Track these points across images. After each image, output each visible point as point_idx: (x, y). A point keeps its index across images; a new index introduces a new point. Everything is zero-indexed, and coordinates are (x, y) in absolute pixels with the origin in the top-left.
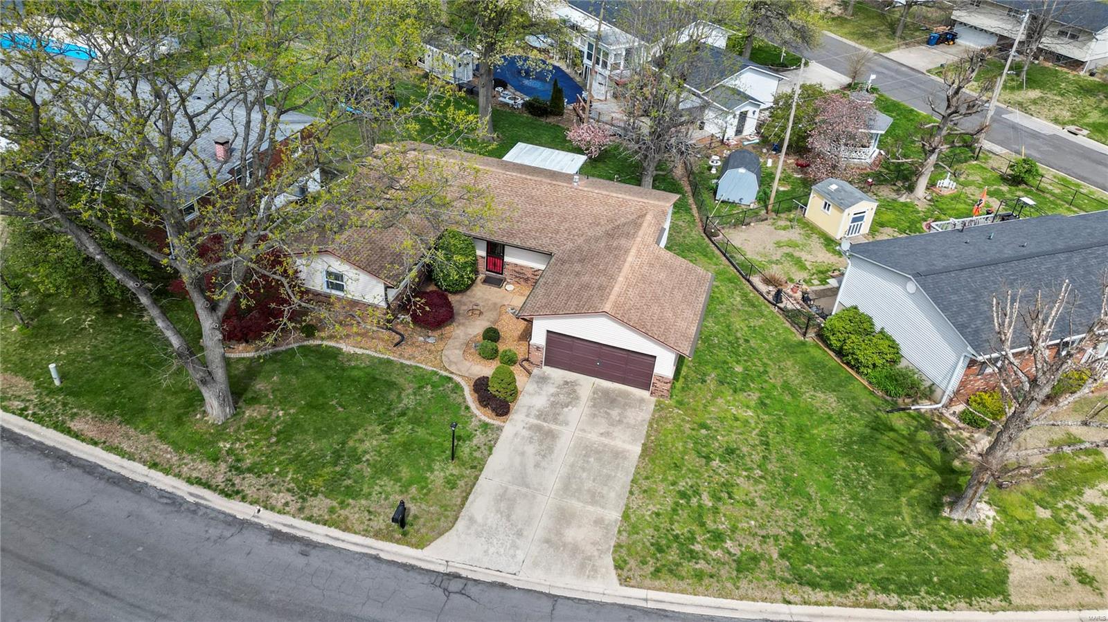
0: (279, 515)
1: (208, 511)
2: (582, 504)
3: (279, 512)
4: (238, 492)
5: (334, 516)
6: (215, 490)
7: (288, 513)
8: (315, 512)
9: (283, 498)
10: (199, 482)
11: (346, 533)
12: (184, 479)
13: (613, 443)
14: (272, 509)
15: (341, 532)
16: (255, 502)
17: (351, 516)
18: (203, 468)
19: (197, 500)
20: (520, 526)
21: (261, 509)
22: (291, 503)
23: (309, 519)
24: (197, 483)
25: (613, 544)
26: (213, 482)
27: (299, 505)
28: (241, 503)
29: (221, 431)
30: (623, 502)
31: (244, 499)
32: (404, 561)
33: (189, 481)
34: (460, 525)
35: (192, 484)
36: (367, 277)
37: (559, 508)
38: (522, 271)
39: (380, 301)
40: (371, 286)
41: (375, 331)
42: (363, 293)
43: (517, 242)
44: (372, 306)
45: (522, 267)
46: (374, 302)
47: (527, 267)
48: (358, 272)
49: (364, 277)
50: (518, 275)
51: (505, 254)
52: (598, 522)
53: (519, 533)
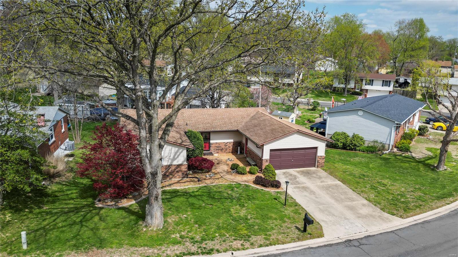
0: (245, 251)
2: (350, 203)
3: (243, 249)
4: (212, 250)
5: (271, 241)
6: (198, 254)
7: (248, 248)
8: (260, 242)
9: (237, 243)
11: (285, 245)
13: (329, 183)
14: (238, 249)
15: (282, 245)
16: (226, 251)
17: (278, 237)
20: (343, 217)
21: (233, 252)
22: (244, 243)
23: (261, 246)
25: (379, 209)
26: (193, 251)
27: (249, 243)
28: (220, 254)
29: (166, 231)
30: (361, 197)
31: (218, 251)
32: (323, 244)
34: (322, 224)
36: (177, 149)
37: (346, 206)
38: (219, 146)
39: (183, 162)
40: (178, 154)
41: (181, 180)
42: (174, 159)
43: (219, 130)
44: (179, 166)
45: (219, 143)
46: (180, 163)
47: (221, 143)
48: (171, 147)
49: (174, 149)
50: (217, 148)
51: (211, 139)
52: (364, 205)
53: (346, 219)
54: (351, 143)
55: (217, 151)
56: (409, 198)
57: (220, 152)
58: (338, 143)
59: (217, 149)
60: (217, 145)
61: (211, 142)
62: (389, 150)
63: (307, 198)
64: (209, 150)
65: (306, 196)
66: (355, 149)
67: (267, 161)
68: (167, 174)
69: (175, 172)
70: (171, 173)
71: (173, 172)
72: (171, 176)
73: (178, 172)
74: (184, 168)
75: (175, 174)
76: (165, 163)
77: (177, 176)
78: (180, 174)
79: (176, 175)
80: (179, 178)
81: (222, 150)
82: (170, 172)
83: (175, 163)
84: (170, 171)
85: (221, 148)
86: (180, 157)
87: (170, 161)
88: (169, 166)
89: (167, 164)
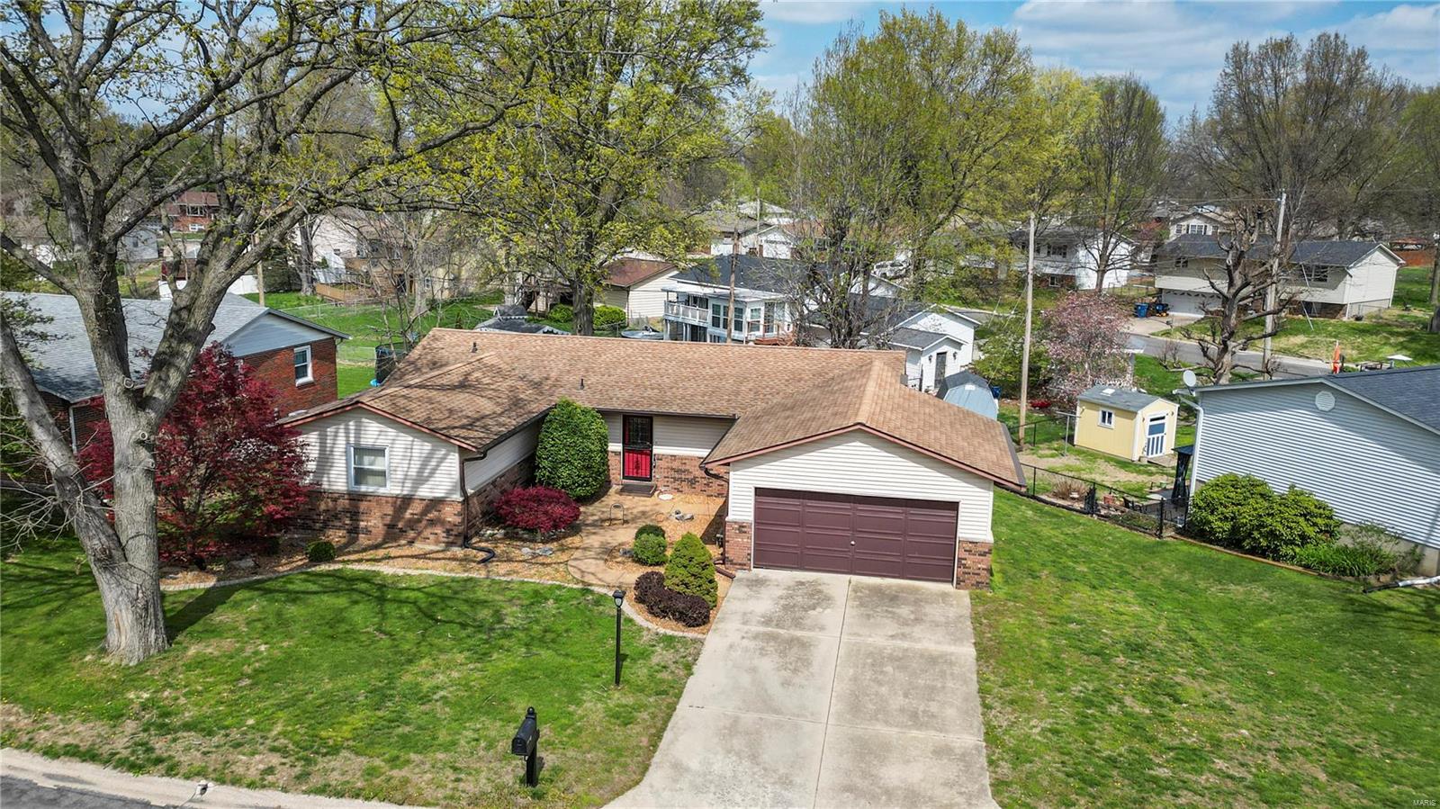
0: (250, 792)
1: (85, 798)
2: (897, 730)
3: (251, 785)
4: (159, 761)
5: (377, 781)
6: (106, 763)
7: (272, 786)
8: (335, 778)
9: (261, 762)
10: (73, 752)
12: (38, 751)
13: (918, 646)
14: (236, 782)
16: (198, 774)
17: (414, 778)
18: (83, 731)
19: (61, 784)
20: (782, 771)
21: (210, 784)
22: (280, 768)
23: (322, 790)
24: (66, 754)
25: (987, 782)
26: (106, 750)
27: (298, 770)
28: (166, 779)
29: (133, 677)
30: (978, 720)
31: (172, 771)
33: (51, 753)
34: (655, 776)
35: (56, 756)
36: (428, 446)
37: (854, 739)
38: (683, 468)
39: (451, 492)
40: (433, 463)
41: (442, 551)
42: (420, 480)
43: (675, 409)
44: (436, 503)
45: (683, 459)
46: (439, 494)
47: (691, 459)
48: (411, 439)
49: (422, 447)
50: (677, 476)
51: (655, 440)
52: (942, 752)
53: (786, 782)
54: (1255, 522)
55: (676, 485)
56: (1211, 770)
57: (686, 488)
58: (1211, 518)
59: (675, 480)
60: (676, 465)
61: (657, 450)
63: (746, 680)
64: (650, 480)
65: (754, 670)
66: (1276, 551)
67: (741, 528)
68: (400, 525)
69: (424, 522)
70: (412, 524)
71: (419, 521)
72: (412, 534)
73: (432, 523)
74: (451, 515)
75: (426, 527)
76: (392, 489)
77: (432, 537)
78: (439, 530)
79: (426, 533)
80: (437, 542)
81: (693, 482)
82: (410, 520)
83: (425, 492)
84: (408, 515)
85: (691, 477)
86: (438, 477)
87: (408, 484)
88: (407, 500)
89: (398, 492)
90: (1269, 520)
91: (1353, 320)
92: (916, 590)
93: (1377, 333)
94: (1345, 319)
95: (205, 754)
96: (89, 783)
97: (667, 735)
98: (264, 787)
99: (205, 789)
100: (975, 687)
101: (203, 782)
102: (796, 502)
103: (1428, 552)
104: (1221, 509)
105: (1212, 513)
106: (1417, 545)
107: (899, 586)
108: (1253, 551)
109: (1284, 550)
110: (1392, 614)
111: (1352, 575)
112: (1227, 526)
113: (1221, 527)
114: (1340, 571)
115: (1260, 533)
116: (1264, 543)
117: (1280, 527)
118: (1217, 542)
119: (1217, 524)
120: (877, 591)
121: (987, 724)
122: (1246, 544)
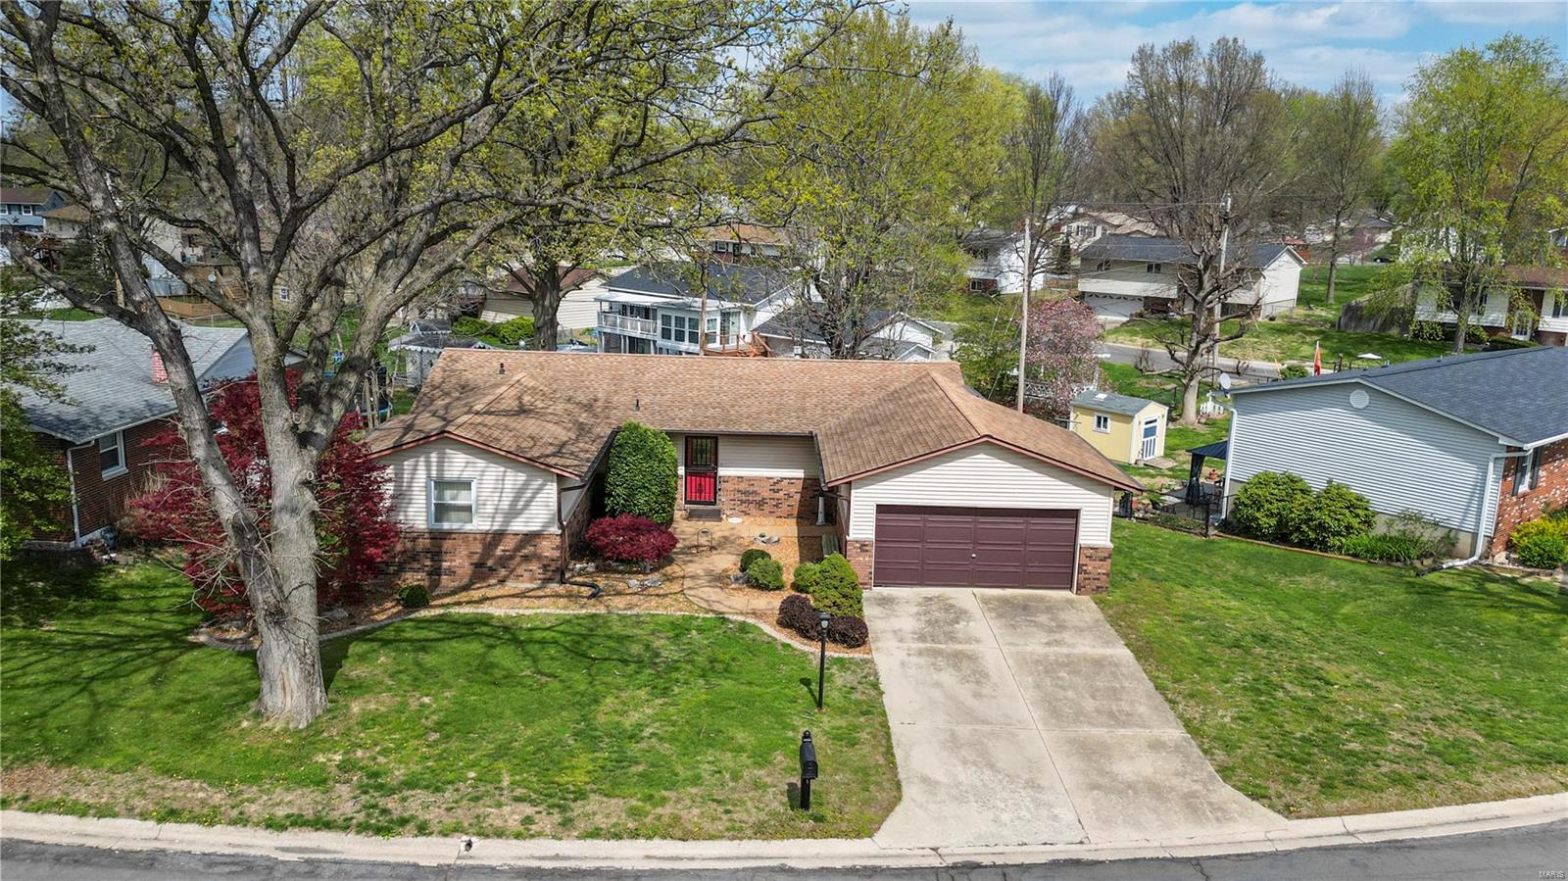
0: (521, 843)
1: (344, 866)
2: (1106, 730)
3: (518, 836)
4: (403, 822)
5: (648, 820)
6: (346, 828)
7: (539, 834)
8: (600, 821)
9: (513, 812)
10: (297, 822)
11: (691, 844)
12: (257, 824)
13: (1076, 651)
14: (500, 834)
15: (680, 844)
16: (455, 830)
17: (682, 814)
18: (303, 800)
19: (306, 856)
20: (1025, 776)
21: (474, 839)
22: (537, 816)
23: (595, 834)
24: (294, 824)
25: (1212, 769)
26: (335, 815)
27: (557, 817)
28: (421, 839)
29: (310, 738)
30: (1171, 715)
31: (423, 830)
32: (849, 864)
33: (271, 824)
34: (910, 791)
35: (283, 828)
36: (522, 477)
37: (1072, 741)
38: (751, 489)
39: (547, 525)
40: (528, 494)
41: (538, 588)
42: (513, 512)
43: (745, 429)
44: (531, 538)
45: (750, 480)
46: (535, 527)
47: (760, 479)
48: (503, 469)
49: (514, 478)
50: (744, 498)
51: (720, 462)
52: (1156, 746)
53: (1033, 785)
54: (1304, 517)
55: (743, 507)
56: (1392, 741)
57: (753, 511)
58: (1257, 515)
59: (742, 502)
60: (743, 486)
61: (722, 472)
62: (1475, 558)
63: (937, 694)
64: (714, 503)
65: (938, 685)
66: (1324, 542)
67: (863, 546)
68: (490, 563)
69: (518, 559)
70: (503, 562)
71: (512, 558)
72: (503, 572)
73: (526, 559)
74: (549, 549)
75: (519, 564)
76: (480, 524)
77: (526, 574)
78: (534, 566)
79: (519, 571)
80: (532, 580)
81: (761, 504)
82: (501, 557)
83: (519, 526)
84: (499, 552)
85: (758, 498)
86: (534, 508)
87: (499, 518)
88: (498, 536)
89: (488, 528)
90: (1318, 514)
91: (1266, 320)
92: (1041, 599)
93: (1293, 333)
94: (1260, 319)
95: (449, 810)
96: (335, 852)
97: (898, 752)
98: (532, 836)
99: (469, 845)
100: (1151, 685)
101: (465, 838)
102: (917, 517)
103: (1461, 536)
104: (1267, 506)
105: (1259, 510)
106: (1451, 529)
107: (1023, 596)
108: (1300, 544)
109: (1333, 541)
110: (1452, 593)
111: (1398, 560)
112: (1273, 522)
113: (1267, 523)
114: (1389, 559)
115: (1309, 526)
116: (1312, 535)
117: (1328, 520)
118: (1264, 537)
119: (1264, 521)
120: (1005, 601)
121: (1180, 717)
122: (1295, 537)
